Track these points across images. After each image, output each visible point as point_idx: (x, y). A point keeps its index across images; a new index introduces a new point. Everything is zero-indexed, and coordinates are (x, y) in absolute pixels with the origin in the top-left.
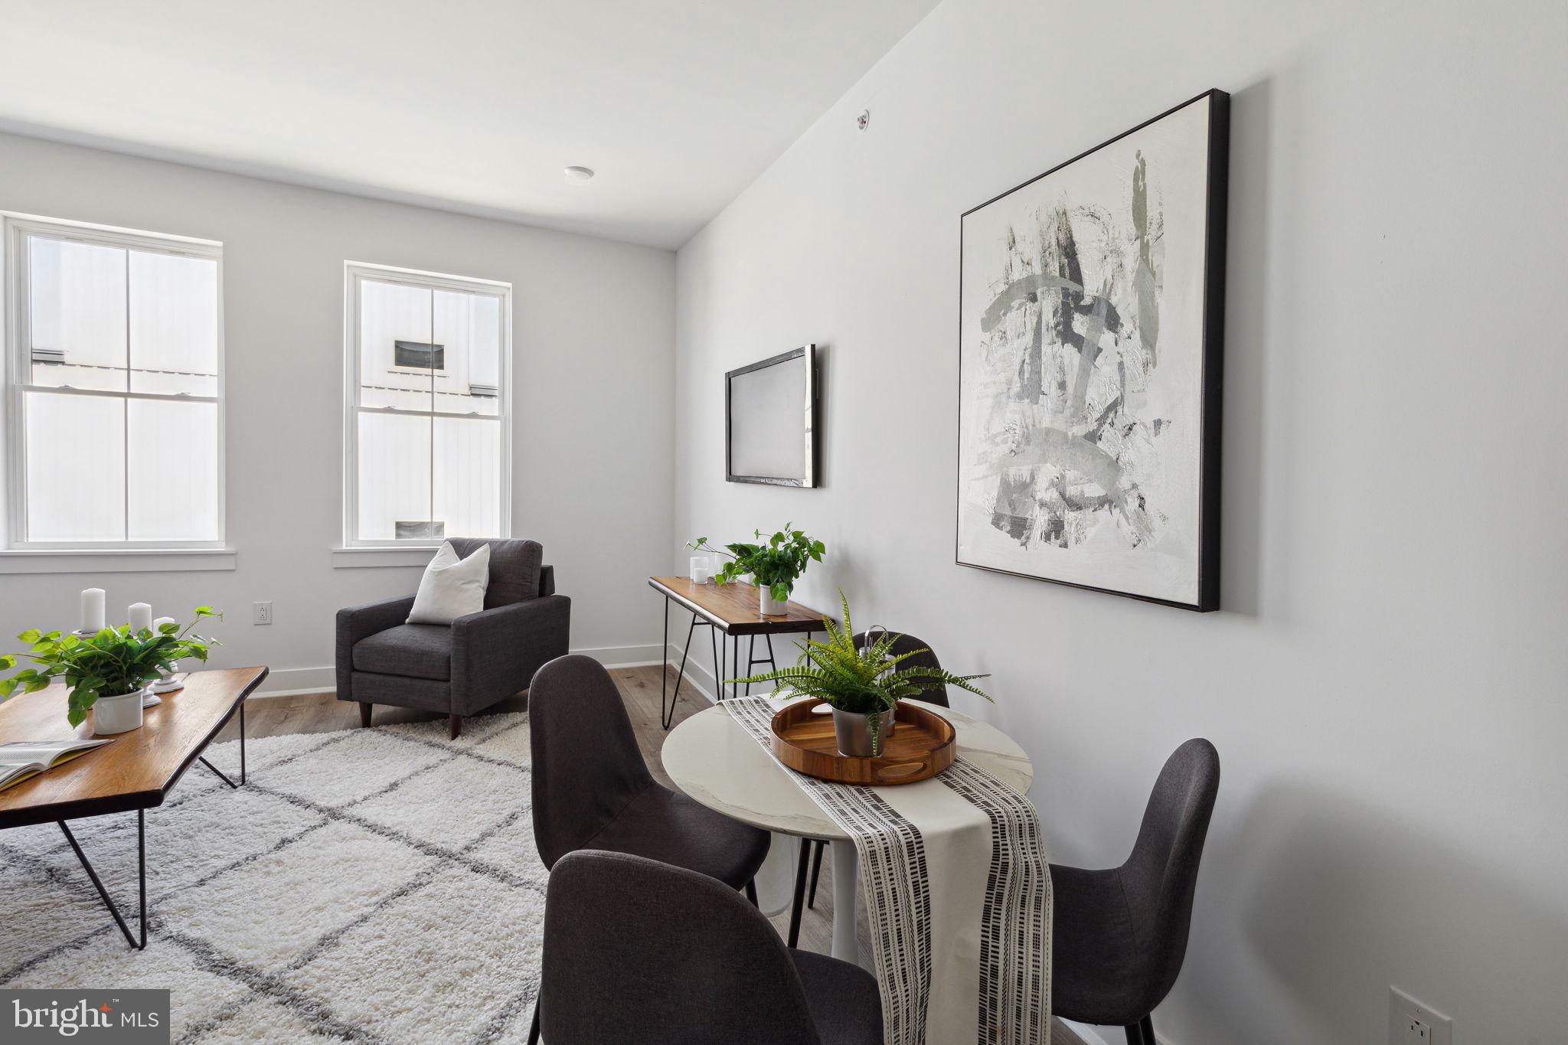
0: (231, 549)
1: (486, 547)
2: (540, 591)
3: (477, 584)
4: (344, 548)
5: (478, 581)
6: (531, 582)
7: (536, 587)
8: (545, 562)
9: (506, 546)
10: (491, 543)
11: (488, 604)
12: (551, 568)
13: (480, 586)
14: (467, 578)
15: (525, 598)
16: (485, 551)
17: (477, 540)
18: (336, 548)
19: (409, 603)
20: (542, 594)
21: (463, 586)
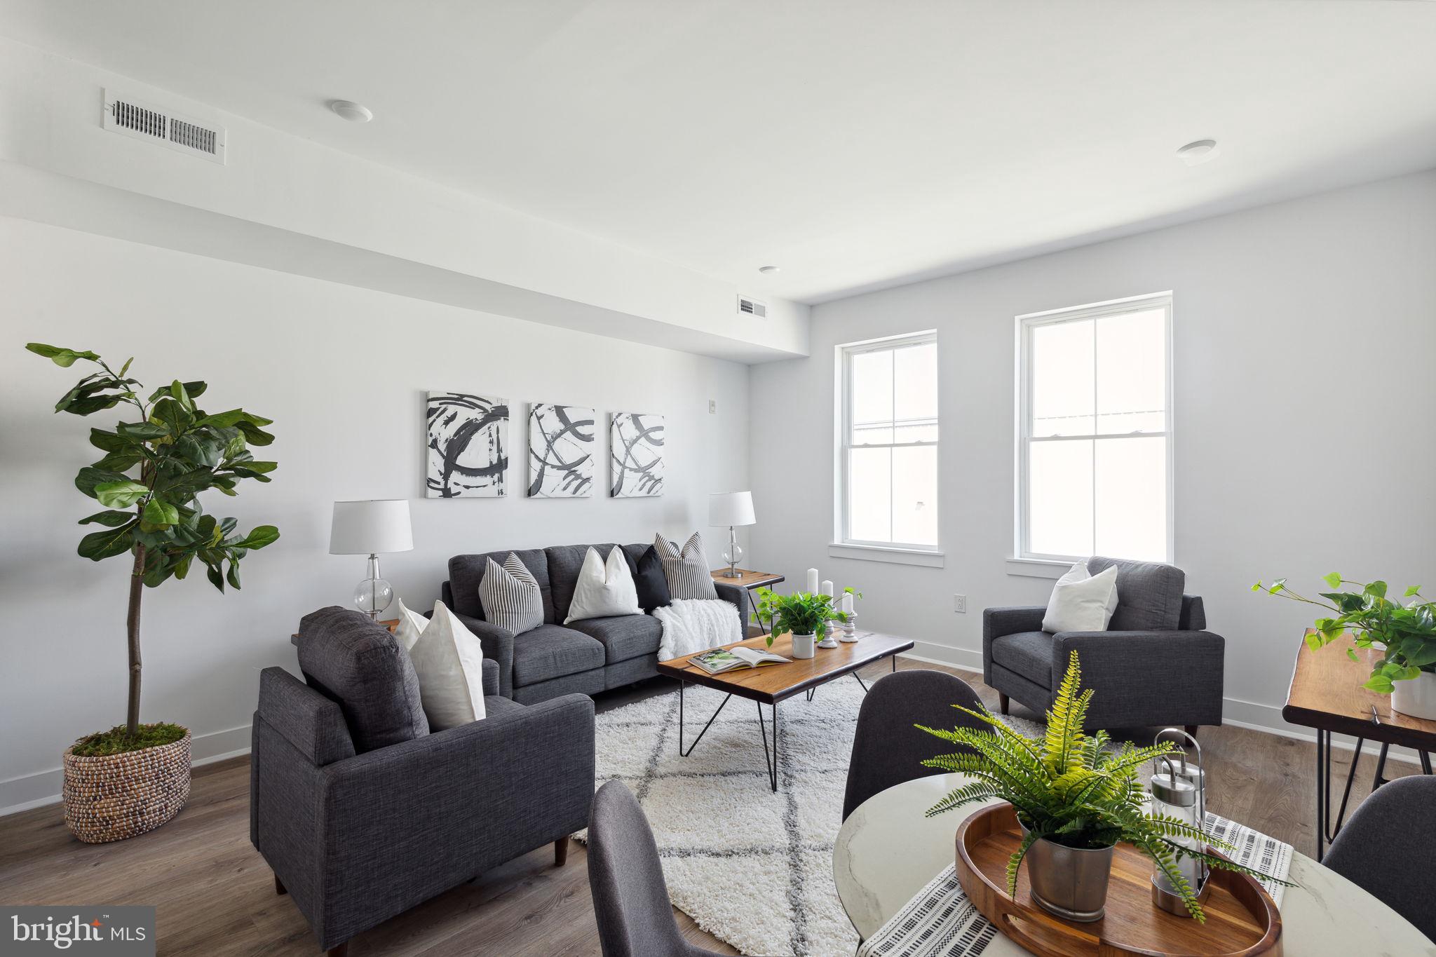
0: (942, 553)
1: (1114, 568)
2: (1181, 622)
3: (1100, 604)
4: (1015, 558)
5: (1101, 602)
6: (1165, 612)
7: (1176, 618)
8: (1190, 591)
9: (1140, 569)
10: (1120, 564)
11: (1114, 624)
12: (1199, 600)
13: (1103, 607)
14: (1090, 596)
15: (1156, 628)
16: (1112, 573)
17: (1106, 560)
18: (1009, 558)
19: (1042, 613)
20: (1184, 625)
21: (1082, 604)
